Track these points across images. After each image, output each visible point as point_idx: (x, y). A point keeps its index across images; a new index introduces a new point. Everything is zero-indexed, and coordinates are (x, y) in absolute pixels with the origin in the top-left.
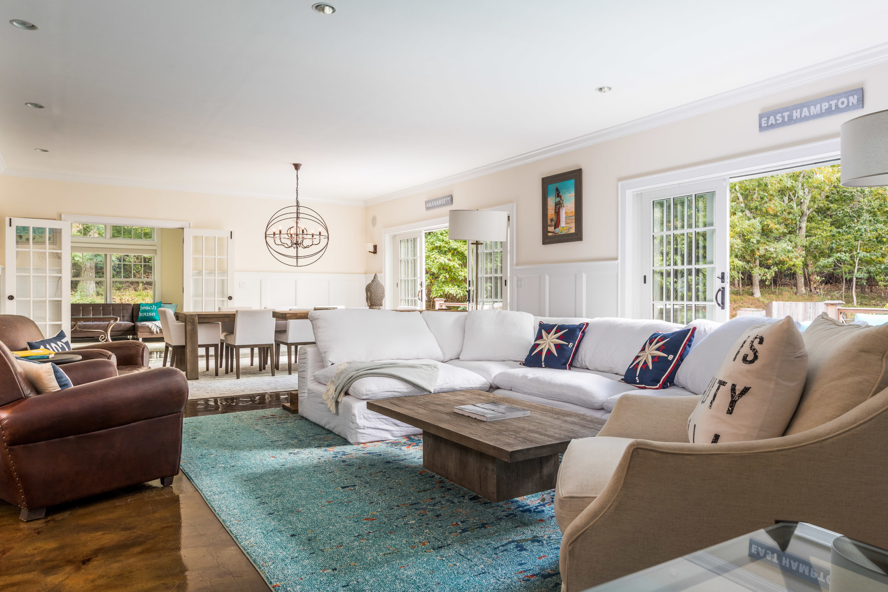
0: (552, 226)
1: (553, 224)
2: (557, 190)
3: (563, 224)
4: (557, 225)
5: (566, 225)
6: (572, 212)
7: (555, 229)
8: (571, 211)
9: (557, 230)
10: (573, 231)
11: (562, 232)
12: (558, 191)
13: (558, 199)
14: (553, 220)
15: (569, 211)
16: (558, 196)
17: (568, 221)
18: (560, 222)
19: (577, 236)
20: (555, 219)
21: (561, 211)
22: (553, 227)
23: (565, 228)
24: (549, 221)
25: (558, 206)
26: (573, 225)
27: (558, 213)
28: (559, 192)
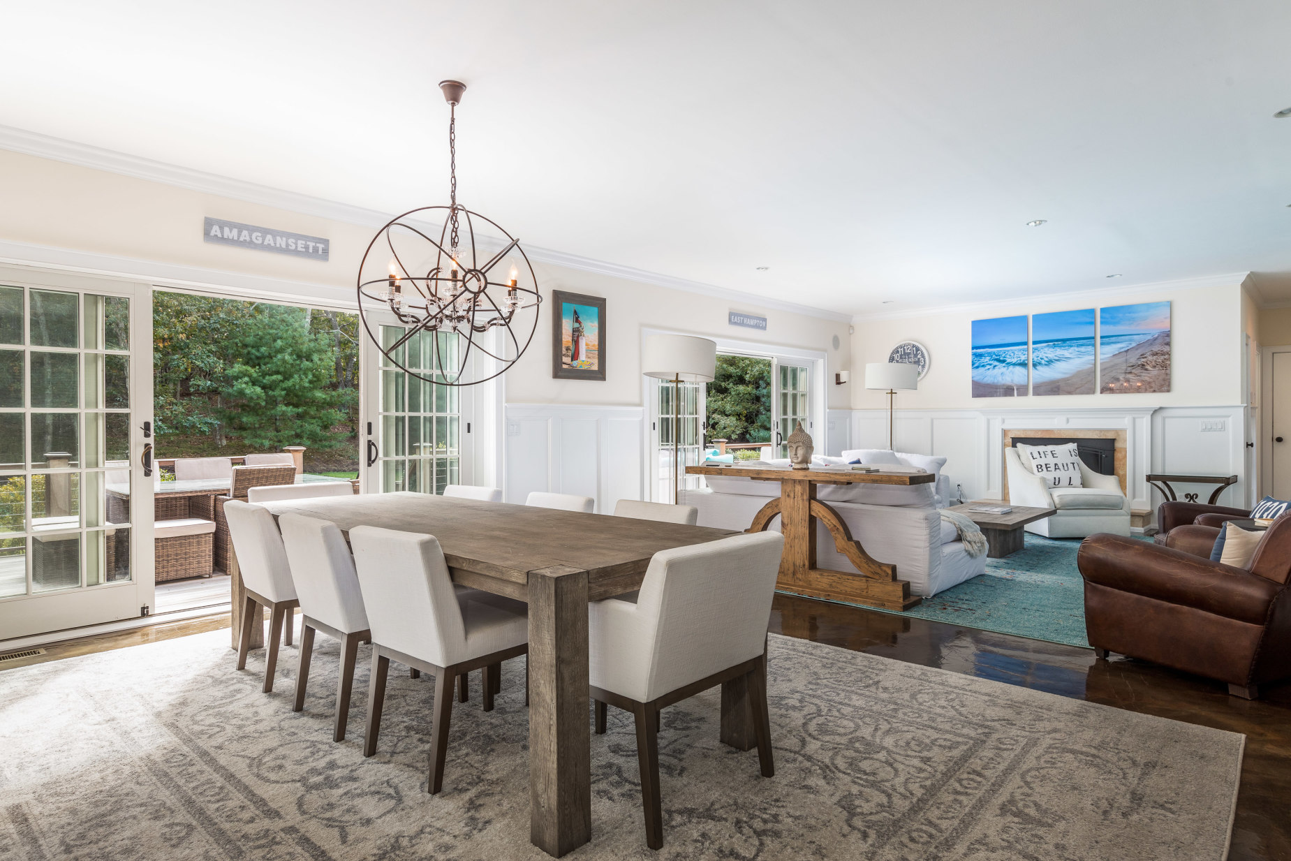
0: (568, 356)
1: (570, 354)
2: (575, 312)
3: (583, 356)
4: (575, 356)
5: (586, 360)
6: (594, 346)
7: (572, 360)
8: (593, 343)
9: (575, 363)
10: (595, 368)
11: (581, 367)
12: (576, 314)
13: (577, 325)
14: (570, 349)
15: (591, 344)
16: (577, 320)
17: (590, 355)
18: (579, 354)
19: (600, 375)
20: (572, 348)
21: (580, 340)
22: (570, 359)
23: (585, 362)
24: (564, 349)
25: (577, 334)
26: (596, 361)
27: (576, 342)
28: (578, 317)
